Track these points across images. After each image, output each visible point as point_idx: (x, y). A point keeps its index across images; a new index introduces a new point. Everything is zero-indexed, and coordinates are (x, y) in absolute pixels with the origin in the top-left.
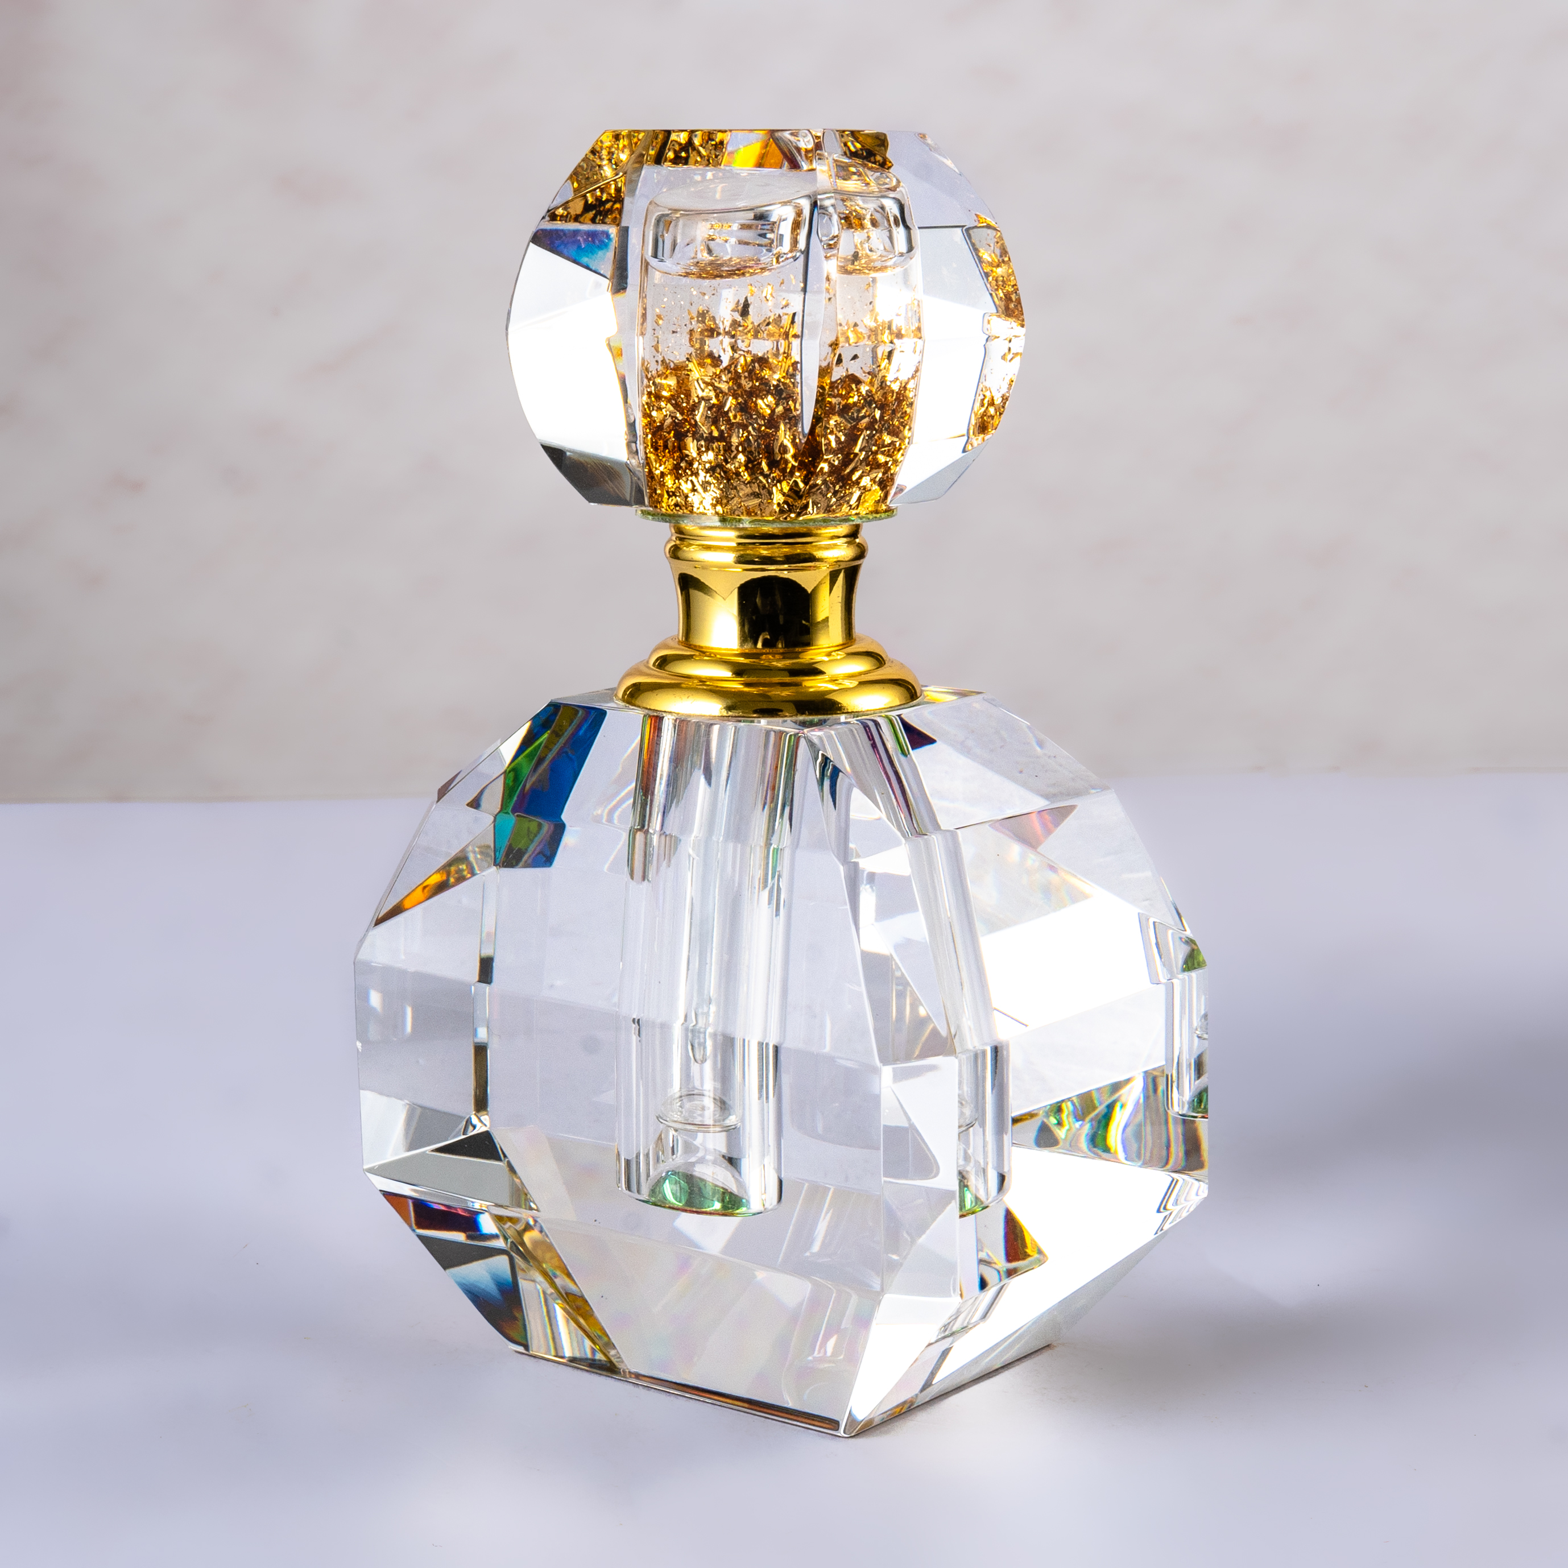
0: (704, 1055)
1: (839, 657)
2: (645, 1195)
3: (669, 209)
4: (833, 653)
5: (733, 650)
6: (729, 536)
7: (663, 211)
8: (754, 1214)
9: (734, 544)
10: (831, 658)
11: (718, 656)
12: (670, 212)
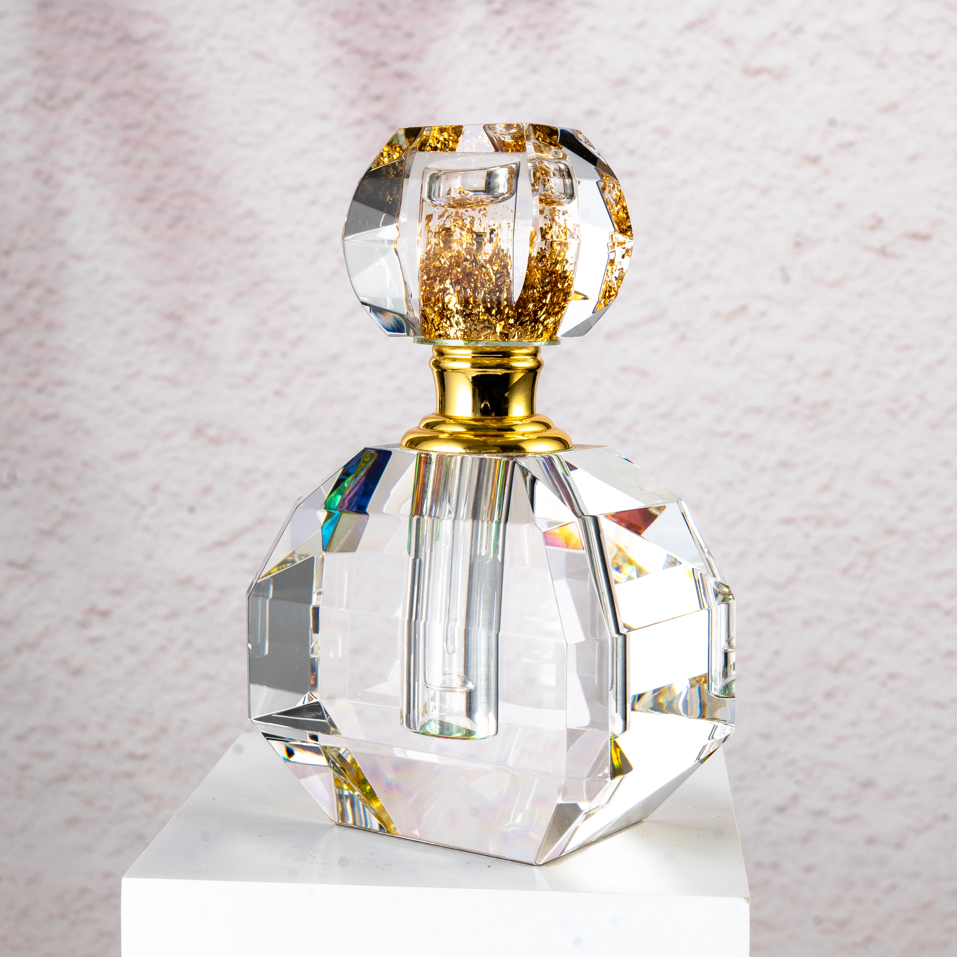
0: (454, 648)
1: (527, 422)
2: (418, 730)
3: (437, 170)
4: (524, 420)
5: (469, 417)
6: (468, 353)
7: (433, 171)
8: (481, 739)
9: (470, 357)
10: (523, 422)
11: (460, 421)
12: (437, 172)
